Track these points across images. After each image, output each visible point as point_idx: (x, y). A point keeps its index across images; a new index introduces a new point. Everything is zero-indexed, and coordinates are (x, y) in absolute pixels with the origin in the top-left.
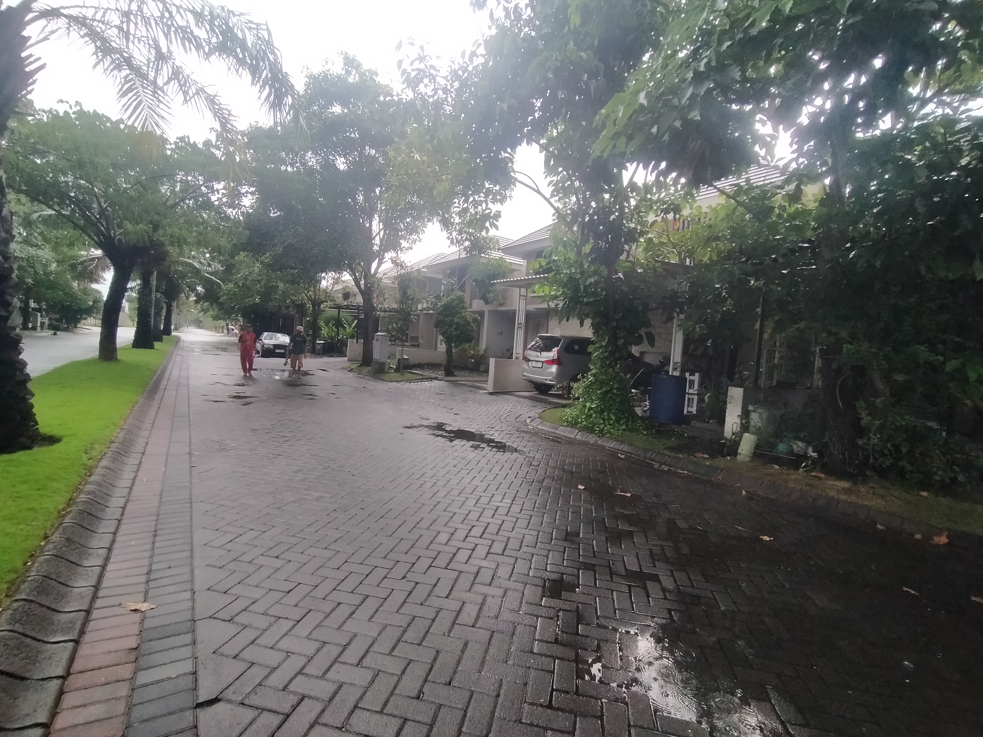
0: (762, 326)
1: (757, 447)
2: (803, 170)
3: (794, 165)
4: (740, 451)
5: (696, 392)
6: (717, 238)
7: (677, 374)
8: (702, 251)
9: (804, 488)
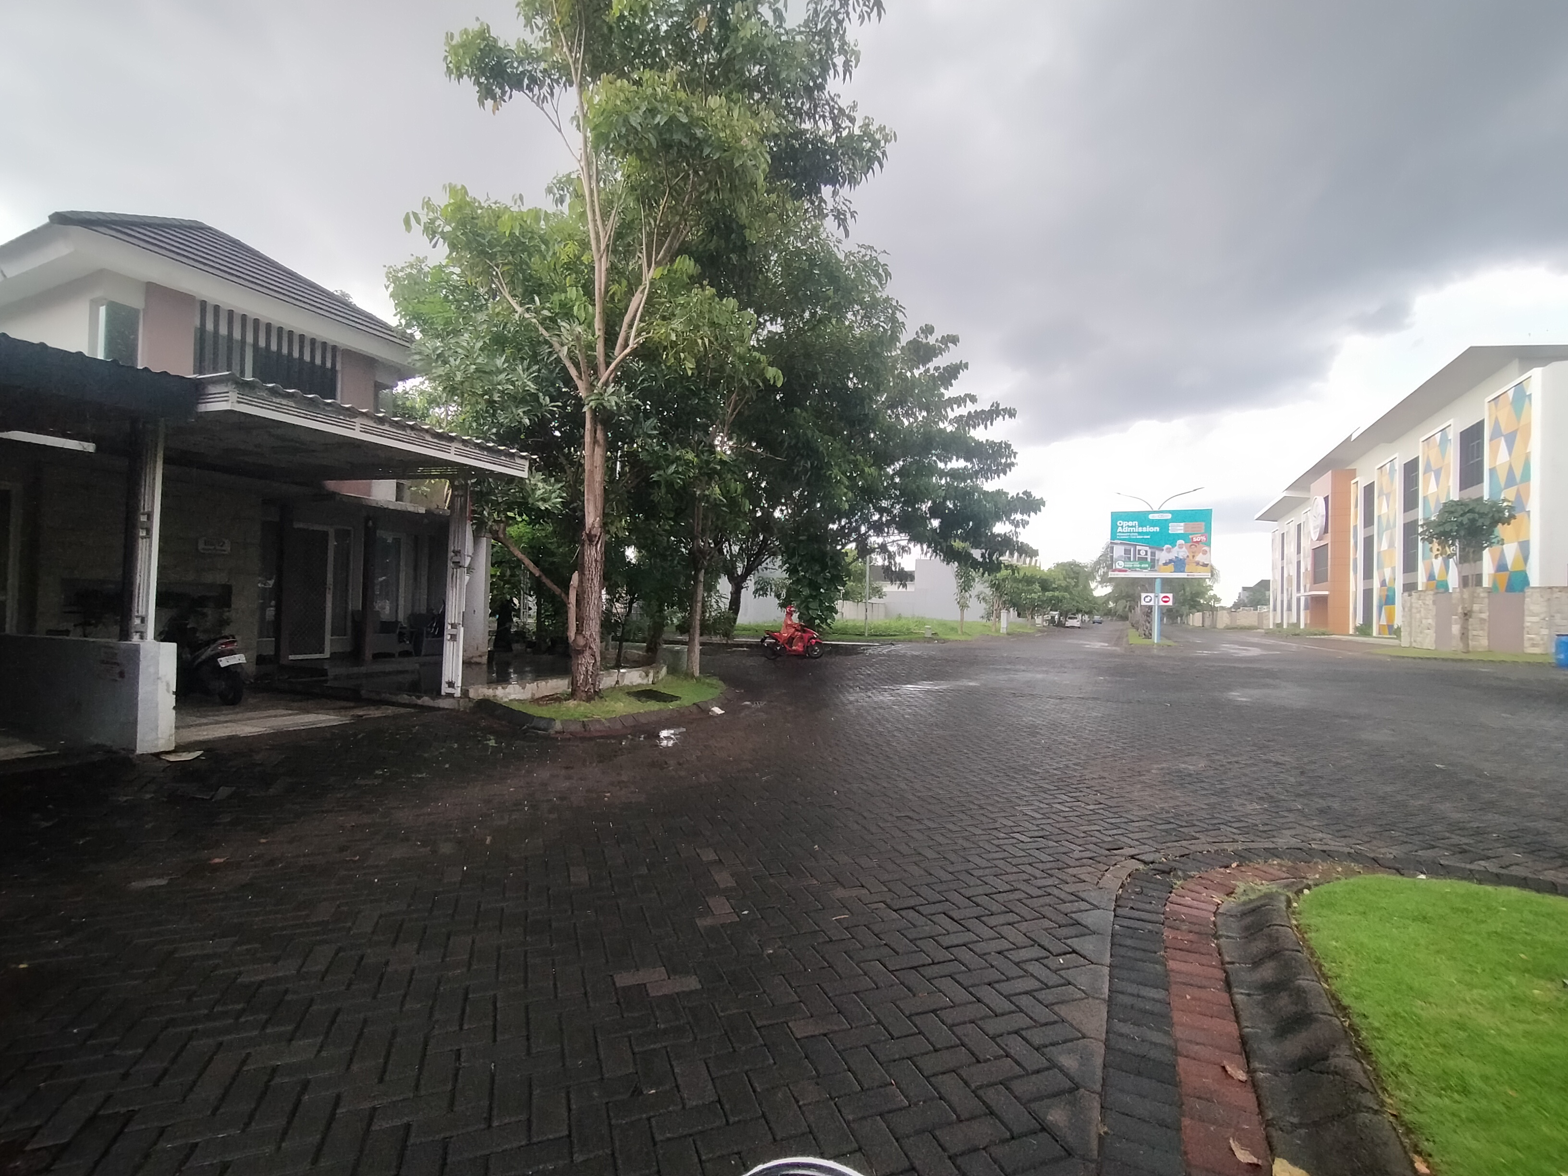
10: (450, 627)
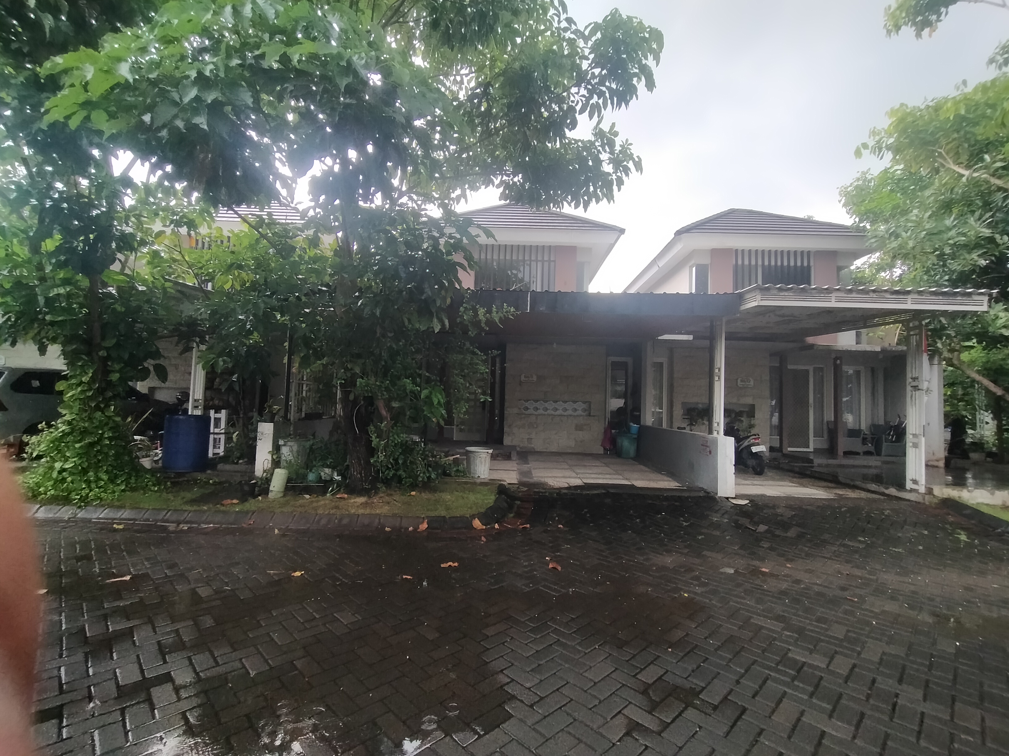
0: (290, 359)
1: (289, 480)
2: (319, 219)
3: (311, 213)
4: (271, 488)
5: (223, 431)
6: (240, 267)
7: (198, 412)
8: (222, 276)
9: (332, 512)
10: (911, 437)
